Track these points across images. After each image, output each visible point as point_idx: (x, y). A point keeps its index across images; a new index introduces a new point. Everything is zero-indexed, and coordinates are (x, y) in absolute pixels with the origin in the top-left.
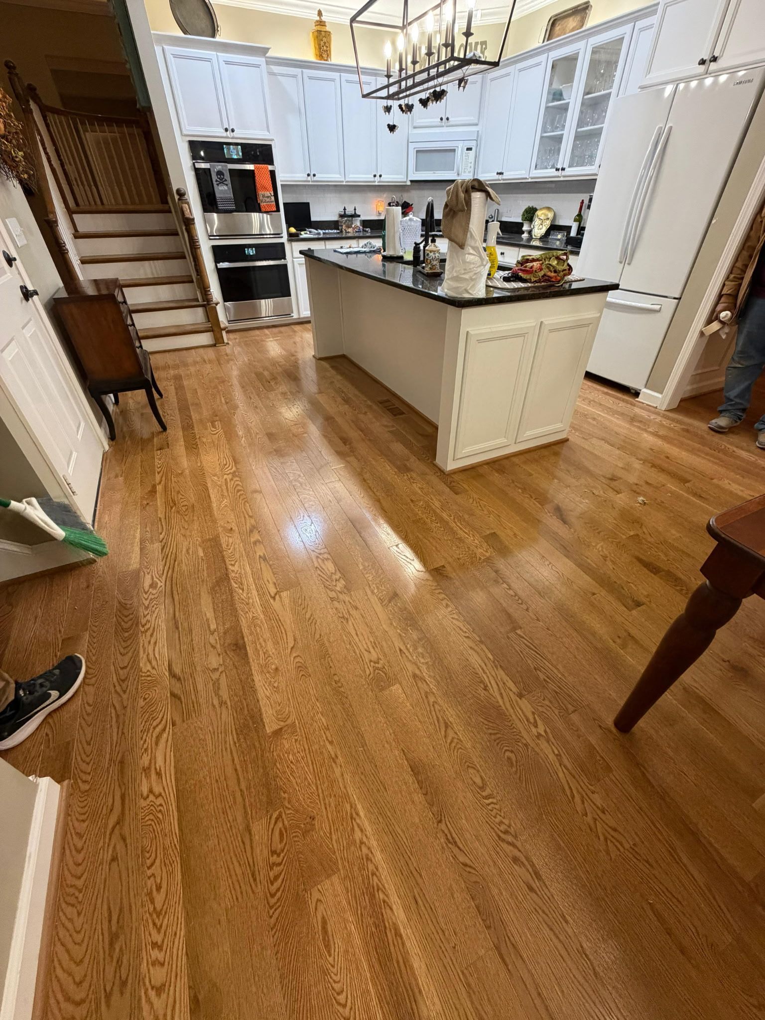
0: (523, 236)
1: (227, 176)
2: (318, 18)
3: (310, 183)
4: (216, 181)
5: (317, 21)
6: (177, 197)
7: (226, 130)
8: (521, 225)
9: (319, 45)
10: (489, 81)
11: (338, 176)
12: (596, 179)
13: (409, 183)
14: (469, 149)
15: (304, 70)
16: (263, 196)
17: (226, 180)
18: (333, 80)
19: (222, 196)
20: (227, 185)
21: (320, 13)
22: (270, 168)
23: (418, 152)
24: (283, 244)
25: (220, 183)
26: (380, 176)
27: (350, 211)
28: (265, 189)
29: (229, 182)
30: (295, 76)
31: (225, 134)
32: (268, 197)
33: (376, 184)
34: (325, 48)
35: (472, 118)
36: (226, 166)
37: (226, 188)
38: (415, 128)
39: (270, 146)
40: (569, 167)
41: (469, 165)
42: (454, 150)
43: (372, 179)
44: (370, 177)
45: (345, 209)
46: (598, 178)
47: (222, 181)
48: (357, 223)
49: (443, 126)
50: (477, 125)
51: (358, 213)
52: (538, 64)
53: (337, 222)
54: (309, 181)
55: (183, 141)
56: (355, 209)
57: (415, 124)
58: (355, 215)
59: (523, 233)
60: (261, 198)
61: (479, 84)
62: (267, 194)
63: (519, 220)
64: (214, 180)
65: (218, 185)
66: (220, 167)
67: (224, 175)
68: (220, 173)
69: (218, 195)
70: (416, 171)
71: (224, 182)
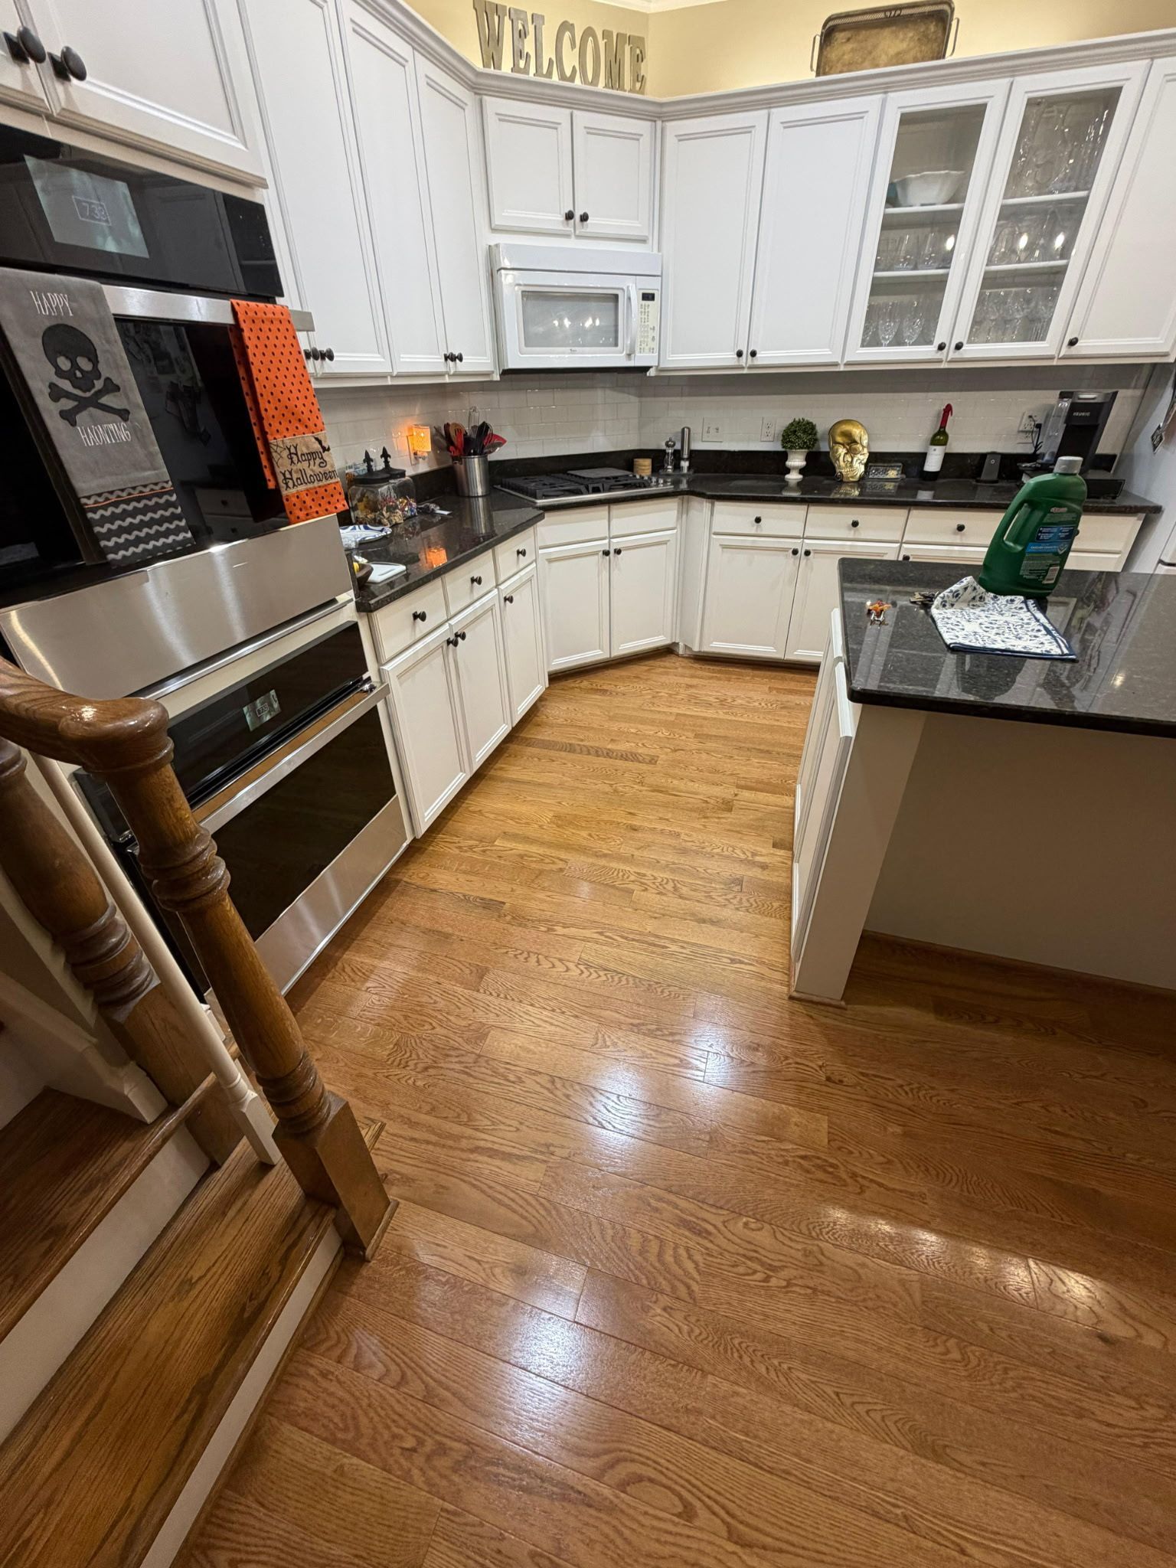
0: (788, 476)
1: (115, 360)
8: (783, 456)
10: (672, 139)
11: (376, 358)
13: (496, 377)
14: (648, 297)
17: (111, 387)
19: (110, 482)
20: (124, 414)
23: (526, 295)
25: (83, 404)
29: (132, 396)
36: (99, 299)
37: (119, 431)
38: (497, 230)
40: (969, 342)
41: (651, 333)
42: (616, 298)
43: (443, 368)
44: (437, 362)
45: (367, 459)
49: (568, 236)
52: (859, 116)
57: (498, 222)
59: (788, 471)
60: (283, 464)
62: (308, 442)
63: (778, 447)
64: (39, 390)
65: (69, 416)
66: (58, 300)
69: (86, 483)
70: (526, 345)
71: (105, 400)
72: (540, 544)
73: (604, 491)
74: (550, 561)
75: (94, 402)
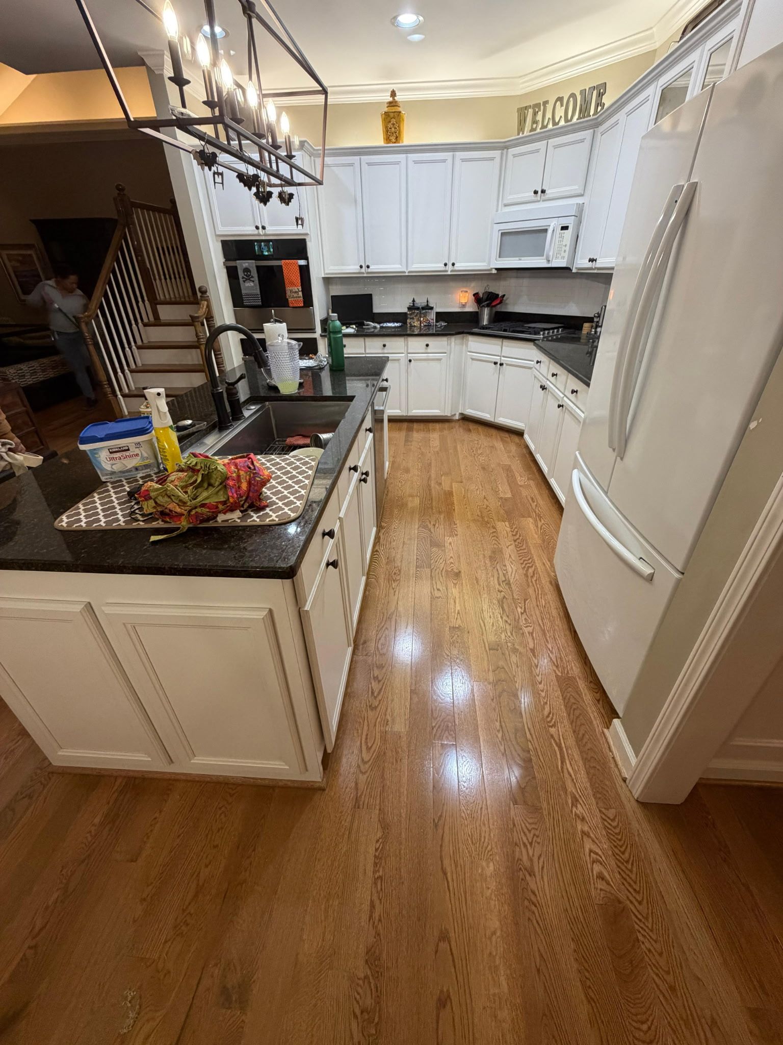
1: (254, 273)
2: (391, 99)
3: (365, 275)
4: (243, 278)
5: (390, 103)
6: (199, 294)
7: (257, 228)
9: (386, 127)
10: (599, 135)
11: (399, 266)
12: (612, 274)
13: (493, 271)
14: (565, 228)
15: (362, 157)
16: (291, 291)
17: (252, 277)
18: (398, 163)
19: (247, 292)
20: (253, 281)
21: (393, 94)
22: (302, 262)
23: (503, 234)
24: (315, 339)
25: (247, 279)
26: (453, 264)
27: (421, 301)
28: (293, 284)
29: (256, 279)
30: (351, 165)
31: (256, 232)
32: (296, 292)
33: (449, 273)
34: (393, 129)
35: (576, 187)
37: (252, 284)
38: (506, 205)
39: (304, 240)
41: (564, 248)
42: (546, 231)
43: (443, 268)
44: (439, 266)
45: (414, 301)
46: (614, 272)
47: (248, 278)
48: (432, 316)
49: (539, 201)
50: (582, 195)
51: (431, 305)
52: (646, 100)
53: (405, 314)
54: (363, 273)
55: (217, 241)
56: (427, 301)
57: (506, 202)
58: (428, 308)
60: (288, 293)
61: (587, 143)
62: (295, 289)
64: (240, 277)
65: (244, 281)
66: (247, 264)
67: (250, 272)
68: (246, 270)
69: (244, 292)
70: (500, 257)
71: (251, 279)
72: (469, 350)
73: (509, 332)
74: (473, 359)
75: (249, 279)
